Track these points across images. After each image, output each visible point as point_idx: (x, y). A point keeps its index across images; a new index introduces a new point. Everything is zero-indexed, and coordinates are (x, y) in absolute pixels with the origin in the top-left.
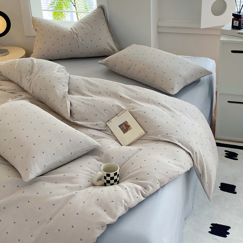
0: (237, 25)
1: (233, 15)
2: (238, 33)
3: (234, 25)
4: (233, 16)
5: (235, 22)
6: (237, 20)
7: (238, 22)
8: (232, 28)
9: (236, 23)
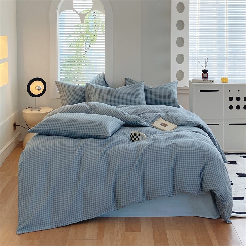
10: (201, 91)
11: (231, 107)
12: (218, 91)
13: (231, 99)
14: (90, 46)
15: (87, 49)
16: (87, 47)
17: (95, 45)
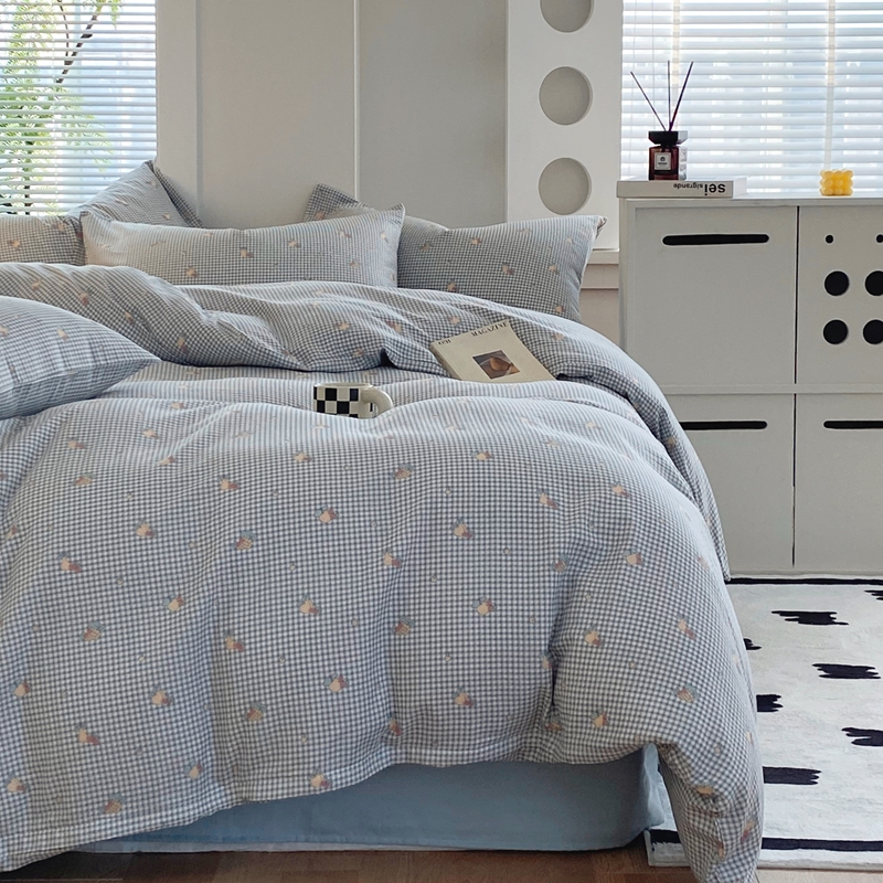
0: (668, 167)
1: (653, 136)
2: (675, 186)
3: (657, 167)
4: (650, 138)
5: (658, 157)
6: (663, 151)
7: (667, 156)
8: (651, 178)
9: (663, 160)
10: (669, 241)
11: (836, 332)
12: (763, 239)
13: (837, 284)
14: (88, 32)
15: (73, 46)
16: (72, 36)
17: (120, 28)
